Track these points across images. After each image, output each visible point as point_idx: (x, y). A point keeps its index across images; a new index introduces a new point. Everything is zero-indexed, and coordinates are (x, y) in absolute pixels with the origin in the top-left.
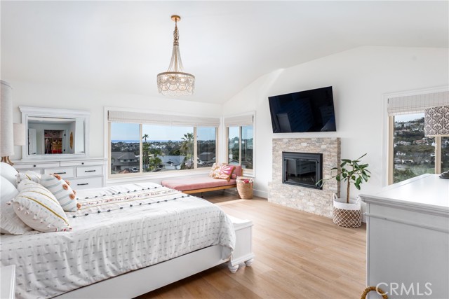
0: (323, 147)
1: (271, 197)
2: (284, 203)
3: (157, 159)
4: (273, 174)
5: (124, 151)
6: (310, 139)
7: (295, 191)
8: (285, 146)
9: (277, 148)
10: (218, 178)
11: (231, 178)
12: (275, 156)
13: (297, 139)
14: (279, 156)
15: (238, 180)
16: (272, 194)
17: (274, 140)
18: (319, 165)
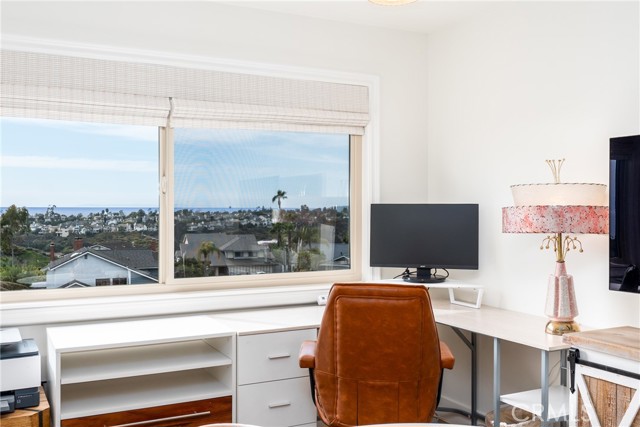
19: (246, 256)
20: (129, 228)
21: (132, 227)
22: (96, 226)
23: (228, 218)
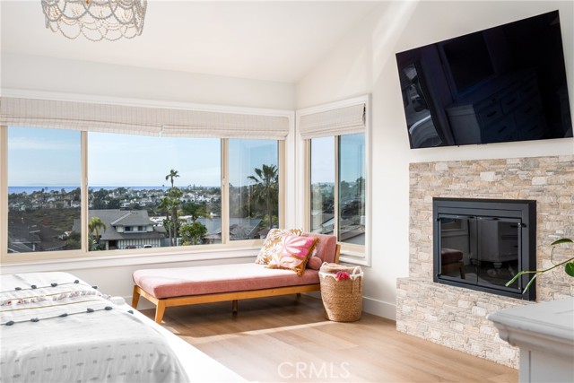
0: (539, 181)
1: (403, 317)
2: (435, 336)
3: (196, 225)
4: (411, 256)
5: (126, 209)
6: (502, 162)
7: (463, 304)
8: (439, 182)
9: (420, 189)
10: (275, 267)
11: (308, 265)
12: (415, 211)
13: (469, 163)
14: (426, 208)
15: (324, 273)
16: (406, 309)
17: (412, 166)
18: (526, 231)
19: (136, 230)
20: (66, 204)
21: (69, 204)
22: (35, 203)
23: (159, 196)
